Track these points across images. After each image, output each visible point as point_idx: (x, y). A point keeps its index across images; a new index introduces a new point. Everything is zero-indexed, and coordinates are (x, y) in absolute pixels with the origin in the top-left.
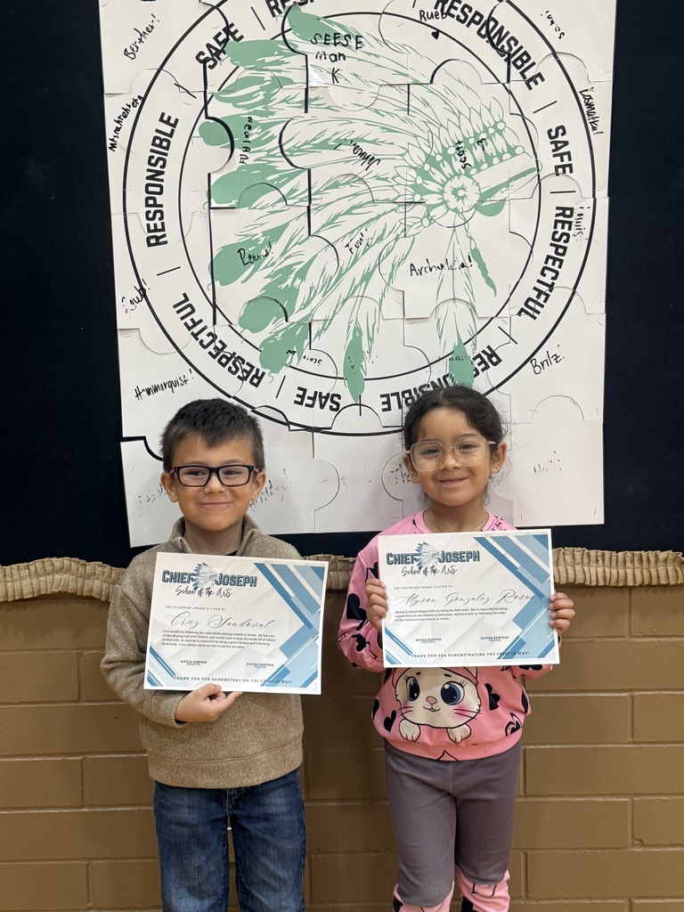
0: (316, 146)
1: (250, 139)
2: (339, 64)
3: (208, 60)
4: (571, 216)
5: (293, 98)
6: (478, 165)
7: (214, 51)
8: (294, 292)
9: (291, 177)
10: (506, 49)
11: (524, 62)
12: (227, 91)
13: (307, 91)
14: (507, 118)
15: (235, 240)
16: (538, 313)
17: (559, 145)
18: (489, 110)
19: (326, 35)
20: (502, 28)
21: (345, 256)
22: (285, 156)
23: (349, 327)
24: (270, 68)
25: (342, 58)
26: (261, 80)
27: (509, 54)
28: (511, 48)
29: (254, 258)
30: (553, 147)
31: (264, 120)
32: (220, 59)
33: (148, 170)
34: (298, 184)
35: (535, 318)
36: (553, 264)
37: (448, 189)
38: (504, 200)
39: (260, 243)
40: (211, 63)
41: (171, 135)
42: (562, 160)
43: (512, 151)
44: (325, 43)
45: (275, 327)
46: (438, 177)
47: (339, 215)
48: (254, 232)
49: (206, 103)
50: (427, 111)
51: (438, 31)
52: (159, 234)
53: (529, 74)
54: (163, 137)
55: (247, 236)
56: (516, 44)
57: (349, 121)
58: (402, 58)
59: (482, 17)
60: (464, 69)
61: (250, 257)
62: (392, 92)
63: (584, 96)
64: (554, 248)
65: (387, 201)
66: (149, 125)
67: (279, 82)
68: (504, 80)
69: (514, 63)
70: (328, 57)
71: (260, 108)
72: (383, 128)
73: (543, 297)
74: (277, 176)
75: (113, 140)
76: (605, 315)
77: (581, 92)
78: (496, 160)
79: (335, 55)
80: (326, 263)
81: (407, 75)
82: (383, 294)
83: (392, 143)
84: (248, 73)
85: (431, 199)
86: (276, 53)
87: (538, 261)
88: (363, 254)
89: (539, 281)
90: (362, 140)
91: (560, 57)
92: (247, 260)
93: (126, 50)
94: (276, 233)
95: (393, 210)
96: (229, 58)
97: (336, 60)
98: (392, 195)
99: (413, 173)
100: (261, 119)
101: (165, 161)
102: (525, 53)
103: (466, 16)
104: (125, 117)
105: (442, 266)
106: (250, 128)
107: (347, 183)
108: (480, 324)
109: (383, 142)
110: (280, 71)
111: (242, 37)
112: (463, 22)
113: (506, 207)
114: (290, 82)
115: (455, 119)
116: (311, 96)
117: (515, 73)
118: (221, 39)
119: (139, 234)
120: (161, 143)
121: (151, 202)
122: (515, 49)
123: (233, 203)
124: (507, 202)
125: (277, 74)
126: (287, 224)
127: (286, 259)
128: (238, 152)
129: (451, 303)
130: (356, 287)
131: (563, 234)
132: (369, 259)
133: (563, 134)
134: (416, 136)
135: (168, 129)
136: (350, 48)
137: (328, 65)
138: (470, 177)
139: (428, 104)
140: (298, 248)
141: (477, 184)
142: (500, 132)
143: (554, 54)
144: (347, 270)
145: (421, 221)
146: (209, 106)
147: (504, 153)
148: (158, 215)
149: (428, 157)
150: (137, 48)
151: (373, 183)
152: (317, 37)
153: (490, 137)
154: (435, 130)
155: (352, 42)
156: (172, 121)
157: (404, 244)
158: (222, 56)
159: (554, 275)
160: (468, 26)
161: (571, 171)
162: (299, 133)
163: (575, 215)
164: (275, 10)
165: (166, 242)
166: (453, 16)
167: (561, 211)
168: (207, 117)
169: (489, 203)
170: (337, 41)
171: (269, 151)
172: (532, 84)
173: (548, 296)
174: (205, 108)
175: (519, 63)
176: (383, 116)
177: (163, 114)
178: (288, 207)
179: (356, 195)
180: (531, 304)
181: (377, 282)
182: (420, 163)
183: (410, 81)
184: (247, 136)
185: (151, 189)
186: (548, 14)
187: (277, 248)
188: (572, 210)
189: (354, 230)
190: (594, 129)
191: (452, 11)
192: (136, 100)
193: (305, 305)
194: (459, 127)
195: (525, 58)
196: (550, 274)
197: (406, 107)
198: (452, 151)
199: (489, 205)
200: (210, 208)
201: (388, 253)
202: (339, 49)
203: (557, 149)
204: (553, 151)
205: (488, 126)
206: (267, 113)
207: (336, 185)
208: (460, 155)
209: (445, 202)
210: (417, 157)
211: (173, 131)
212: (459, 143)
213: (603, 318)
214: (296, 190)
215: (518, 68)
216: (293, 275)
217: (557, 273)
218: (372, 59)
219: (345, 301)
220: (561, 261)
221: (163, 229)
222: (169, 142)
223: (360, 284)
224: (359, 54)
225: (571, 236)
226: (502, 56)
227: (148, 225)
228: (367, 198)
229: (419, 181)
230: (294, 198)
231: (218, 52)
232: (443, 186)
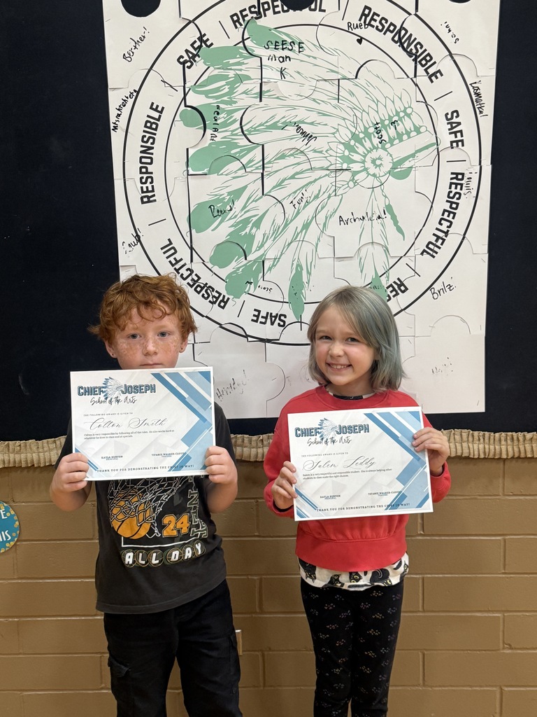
0: (268, 127)
1: (218, 122)
2: (286, 64)
3: (186, 62)
4: (462, 179)
5: (251, 90)
6: (391, 141)
7: (191, 55)
8: (251, 238)
9: (250, 150)
10: (414, 51)
11: (427, 62)
12: (201, 86)
13: (261, 84)
14: (414, 105)
15: (207, 198)
16: (436, 253)
17: (454, 125)
18: (401, 99)
19: (276, 42)
20: (411, 35)
21: (290, 211)
22: (245, 135)
23: (293, 264)
24: (233, 67)
25: (288, 59)
26: (226, 77)
27: (416, 55)
28: (417, 51)
29: (221, 212)
30: (449, 126)
31: (228, 107)
32: (195, 61)
33: (142, 146)
34: (254, 156)
35: (434, 257)
36: (448, 216)
37: (368, 159)
38: (411, 167)
39: (226, 200)
40: (189, 64)
41: (159, 119)
42: (456, 137)
43: (417, 130)
44: (275, 49)
45: (236, 264)
46: (361, 150)
47: (285, 179)
48: (221, 192)
49: (185, 95)
50: (353, 100)
51: (362, 38)
52: (150, 194)
53: (431, 71)
54: (152, 121)
55: (216, 195)
56: (421, 48)
57: (293, 108)
58: (333, 59)
59: (395, 27)
60: (381, 67)
61: (218, 211)
62: (327, 86)
63: (473, 87)
64: (449, 204)
65: (322, 169)
66: (142, 112)
67: (241, 79)
68: (412, 75)
69: (420, 62)
70: (277, 59)
71: (225, 98)
72: (319, 113)
73: (440, 241)
74: (238, 150)
75: (115, 123)
76: (487, 255)
77: (471, 84)
78: (405, 137)
79: (283, 58)
80: (275, 215)
81: (337, 73)
82: (319, 239)
83: (326, 125)
84: (216, 72)
85: (356, 167)
86: (238, 56)
87: (437, 214)
88: (303, 209)
89: (437, 229)
90: (303, 122)
91: (456, 58)
92: (216, 214)
93: (124, 55)
94: (237, 194)
95: (326, 175)
96: (203, 60)
97: (283, 61)
98: (326, 164)
99: (341, 147)
100: (226, 106)
101: (154, 139)
102: (429, 55)
103: (383, 27)
104: (124, 106)
105: (364, 218)
106: (218, 114)
107: (292, 155)
108: (392, 262)
109: (319, 124)
110: (241, 70)
111: (212, 44)
112: (381, 31)
113: (412, 173)
114: (248, 78)
115: (374, 106)
116: (264, 88)
117: (420, 70)
118: (196, 45)
119: (135, 195)
120: (151, 126)
121: (144, 170)
122: (420, 51)
123: (206, 171)
124: (414, 169)
125: (238, 72)
126: (246, 187)
127: (245, 213)
128: (209, 132)
129: (370, 246)
130: (298, 234)
131: (456, 193)
132: (308, 212)
133: (457, 116)
134: (344, 119)
135: (156, 115)
136: (294, 51)
137: (277, 65)
138: (385, 150)
139: (353, 94)
140: (254, 204)
141: (391, 156)
142: (409, 116)
143: (451, 55)
144: (292, 221)
145: (348, 184)
146: (187, 97)
147: (412, 131)
148: (149, 180)
149: (353, 135)
150: (133, 53)
151: (311, 155)
152: (269, 43)
153: (400, 119)
154: (359, 114)
155: (296, 48)
156: (159, 109)
157: (334, 201)
158: (197, 59)
159: (449, 224)
160: (385, 34)
161: (463, 145)
162: (256, 117)
163: (465, 178)
164: (237, 23)
165: (155, 200)
166: (373, 26)
167: (455, 176)
168: (186, 106)
169: (399, 170)
170: (284, 47)
171: (233, 131)
172: (433, 78)
173: (444, 240)
174: (184, 98)
175: (424, 62)
176: (319, 104)
177: (153, 104)
178: (246, 174)
179: (298, 164)
180: (431, 246)
181: (314, 230)
182: (347, 139)
183: (340, 77)
184: (216, 120)
185: (144, 160)
186: (446, 24)
187: (239, 205)
188: (463, 174)
189: (297, 191)
190: (481, 112)
191: (373, 23)
192: (132, 93)
193: (260, 248)
194: (377, 112)
195: (428, 58)
196: (445, 224)
197: (337, 97)
198: (372, 130)
199: (400, 171)
200: (188, 175)
201: (322, 208)
202: (286, 53)
203: (452, 128)
204: (449, 130)
205: (399, 111)
206: (231, 102)
207: (283, 157)
208: (377, 133)
209: (366, 169)
210: (345, 135)
211: (160, 116)
212: (377, 124)
213: (486, 257)
214: (253, 161)
215: (423, 66)
216: (250, 225)
217: (451, 223)
218: (311, 60)
219: (289, 244)
220: (455, 214)
221: (153, 191)
222: (157, 125)
223: (301, 231)
224: (301, 56)
225: (462, 195)
226: (411, 57)
227: (142, 188)
228: (307, 166)
229: (347, 153)
230: (251, 166)
231: (194, 56)
232: (365, 157)
